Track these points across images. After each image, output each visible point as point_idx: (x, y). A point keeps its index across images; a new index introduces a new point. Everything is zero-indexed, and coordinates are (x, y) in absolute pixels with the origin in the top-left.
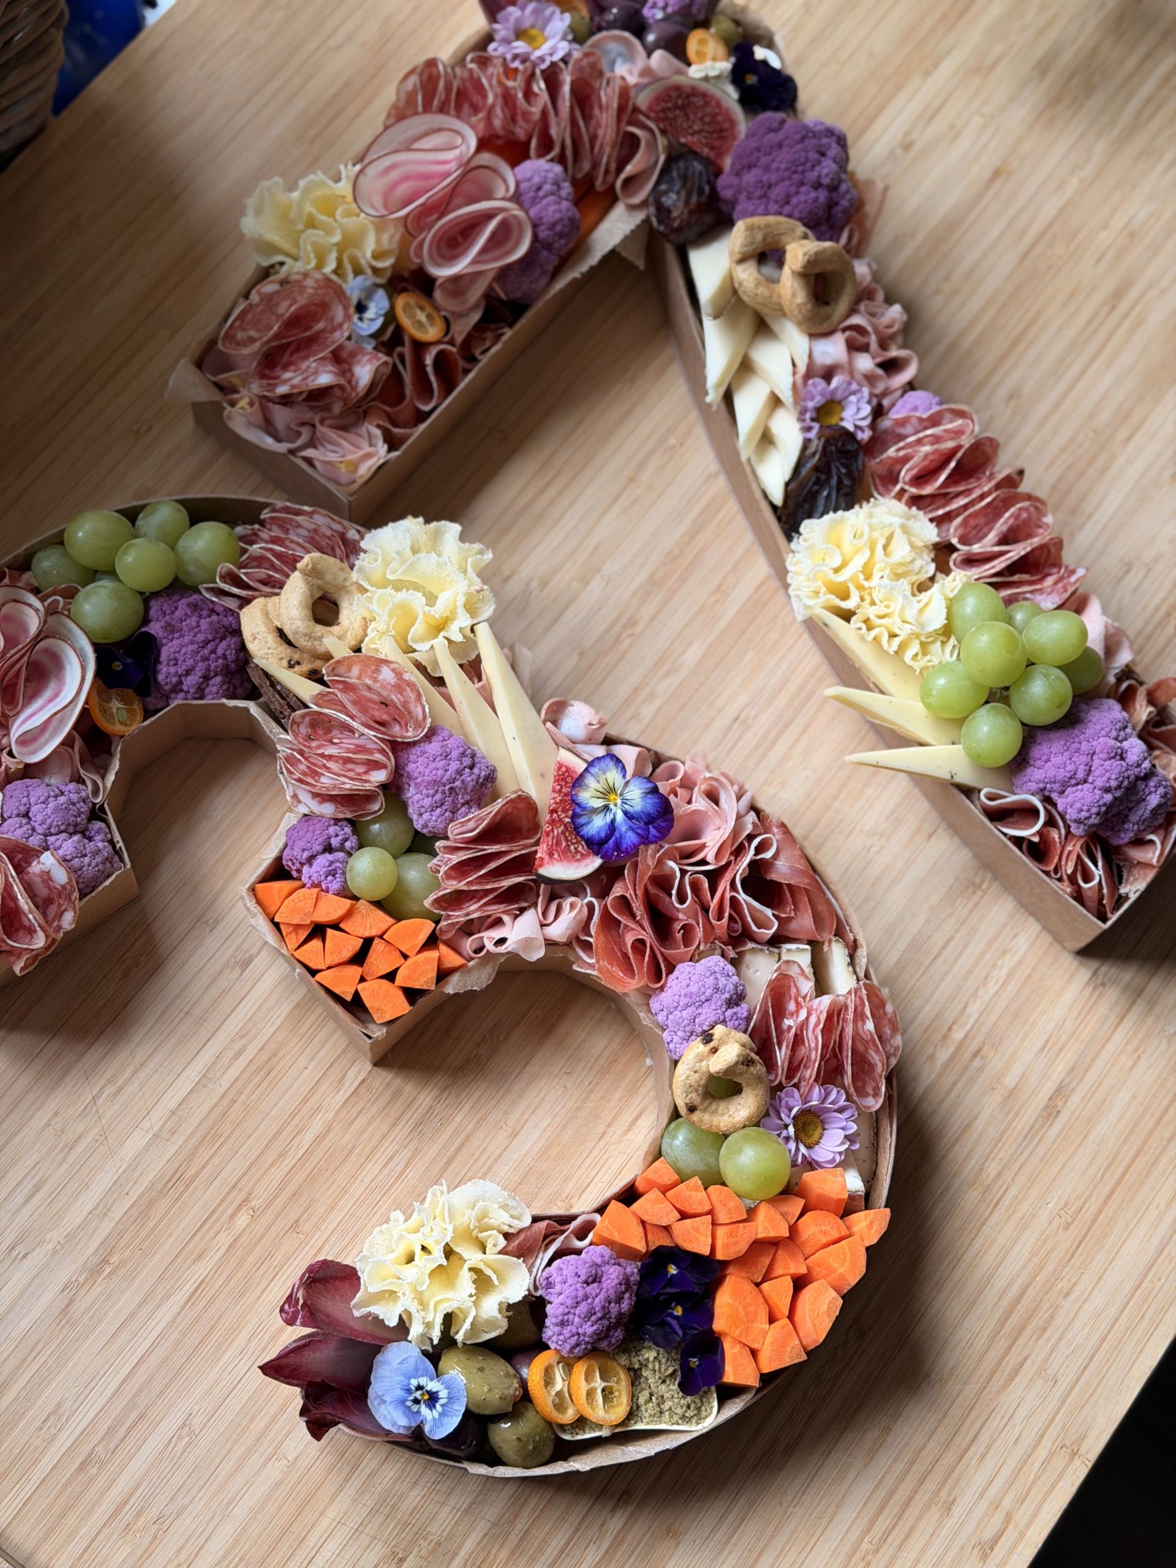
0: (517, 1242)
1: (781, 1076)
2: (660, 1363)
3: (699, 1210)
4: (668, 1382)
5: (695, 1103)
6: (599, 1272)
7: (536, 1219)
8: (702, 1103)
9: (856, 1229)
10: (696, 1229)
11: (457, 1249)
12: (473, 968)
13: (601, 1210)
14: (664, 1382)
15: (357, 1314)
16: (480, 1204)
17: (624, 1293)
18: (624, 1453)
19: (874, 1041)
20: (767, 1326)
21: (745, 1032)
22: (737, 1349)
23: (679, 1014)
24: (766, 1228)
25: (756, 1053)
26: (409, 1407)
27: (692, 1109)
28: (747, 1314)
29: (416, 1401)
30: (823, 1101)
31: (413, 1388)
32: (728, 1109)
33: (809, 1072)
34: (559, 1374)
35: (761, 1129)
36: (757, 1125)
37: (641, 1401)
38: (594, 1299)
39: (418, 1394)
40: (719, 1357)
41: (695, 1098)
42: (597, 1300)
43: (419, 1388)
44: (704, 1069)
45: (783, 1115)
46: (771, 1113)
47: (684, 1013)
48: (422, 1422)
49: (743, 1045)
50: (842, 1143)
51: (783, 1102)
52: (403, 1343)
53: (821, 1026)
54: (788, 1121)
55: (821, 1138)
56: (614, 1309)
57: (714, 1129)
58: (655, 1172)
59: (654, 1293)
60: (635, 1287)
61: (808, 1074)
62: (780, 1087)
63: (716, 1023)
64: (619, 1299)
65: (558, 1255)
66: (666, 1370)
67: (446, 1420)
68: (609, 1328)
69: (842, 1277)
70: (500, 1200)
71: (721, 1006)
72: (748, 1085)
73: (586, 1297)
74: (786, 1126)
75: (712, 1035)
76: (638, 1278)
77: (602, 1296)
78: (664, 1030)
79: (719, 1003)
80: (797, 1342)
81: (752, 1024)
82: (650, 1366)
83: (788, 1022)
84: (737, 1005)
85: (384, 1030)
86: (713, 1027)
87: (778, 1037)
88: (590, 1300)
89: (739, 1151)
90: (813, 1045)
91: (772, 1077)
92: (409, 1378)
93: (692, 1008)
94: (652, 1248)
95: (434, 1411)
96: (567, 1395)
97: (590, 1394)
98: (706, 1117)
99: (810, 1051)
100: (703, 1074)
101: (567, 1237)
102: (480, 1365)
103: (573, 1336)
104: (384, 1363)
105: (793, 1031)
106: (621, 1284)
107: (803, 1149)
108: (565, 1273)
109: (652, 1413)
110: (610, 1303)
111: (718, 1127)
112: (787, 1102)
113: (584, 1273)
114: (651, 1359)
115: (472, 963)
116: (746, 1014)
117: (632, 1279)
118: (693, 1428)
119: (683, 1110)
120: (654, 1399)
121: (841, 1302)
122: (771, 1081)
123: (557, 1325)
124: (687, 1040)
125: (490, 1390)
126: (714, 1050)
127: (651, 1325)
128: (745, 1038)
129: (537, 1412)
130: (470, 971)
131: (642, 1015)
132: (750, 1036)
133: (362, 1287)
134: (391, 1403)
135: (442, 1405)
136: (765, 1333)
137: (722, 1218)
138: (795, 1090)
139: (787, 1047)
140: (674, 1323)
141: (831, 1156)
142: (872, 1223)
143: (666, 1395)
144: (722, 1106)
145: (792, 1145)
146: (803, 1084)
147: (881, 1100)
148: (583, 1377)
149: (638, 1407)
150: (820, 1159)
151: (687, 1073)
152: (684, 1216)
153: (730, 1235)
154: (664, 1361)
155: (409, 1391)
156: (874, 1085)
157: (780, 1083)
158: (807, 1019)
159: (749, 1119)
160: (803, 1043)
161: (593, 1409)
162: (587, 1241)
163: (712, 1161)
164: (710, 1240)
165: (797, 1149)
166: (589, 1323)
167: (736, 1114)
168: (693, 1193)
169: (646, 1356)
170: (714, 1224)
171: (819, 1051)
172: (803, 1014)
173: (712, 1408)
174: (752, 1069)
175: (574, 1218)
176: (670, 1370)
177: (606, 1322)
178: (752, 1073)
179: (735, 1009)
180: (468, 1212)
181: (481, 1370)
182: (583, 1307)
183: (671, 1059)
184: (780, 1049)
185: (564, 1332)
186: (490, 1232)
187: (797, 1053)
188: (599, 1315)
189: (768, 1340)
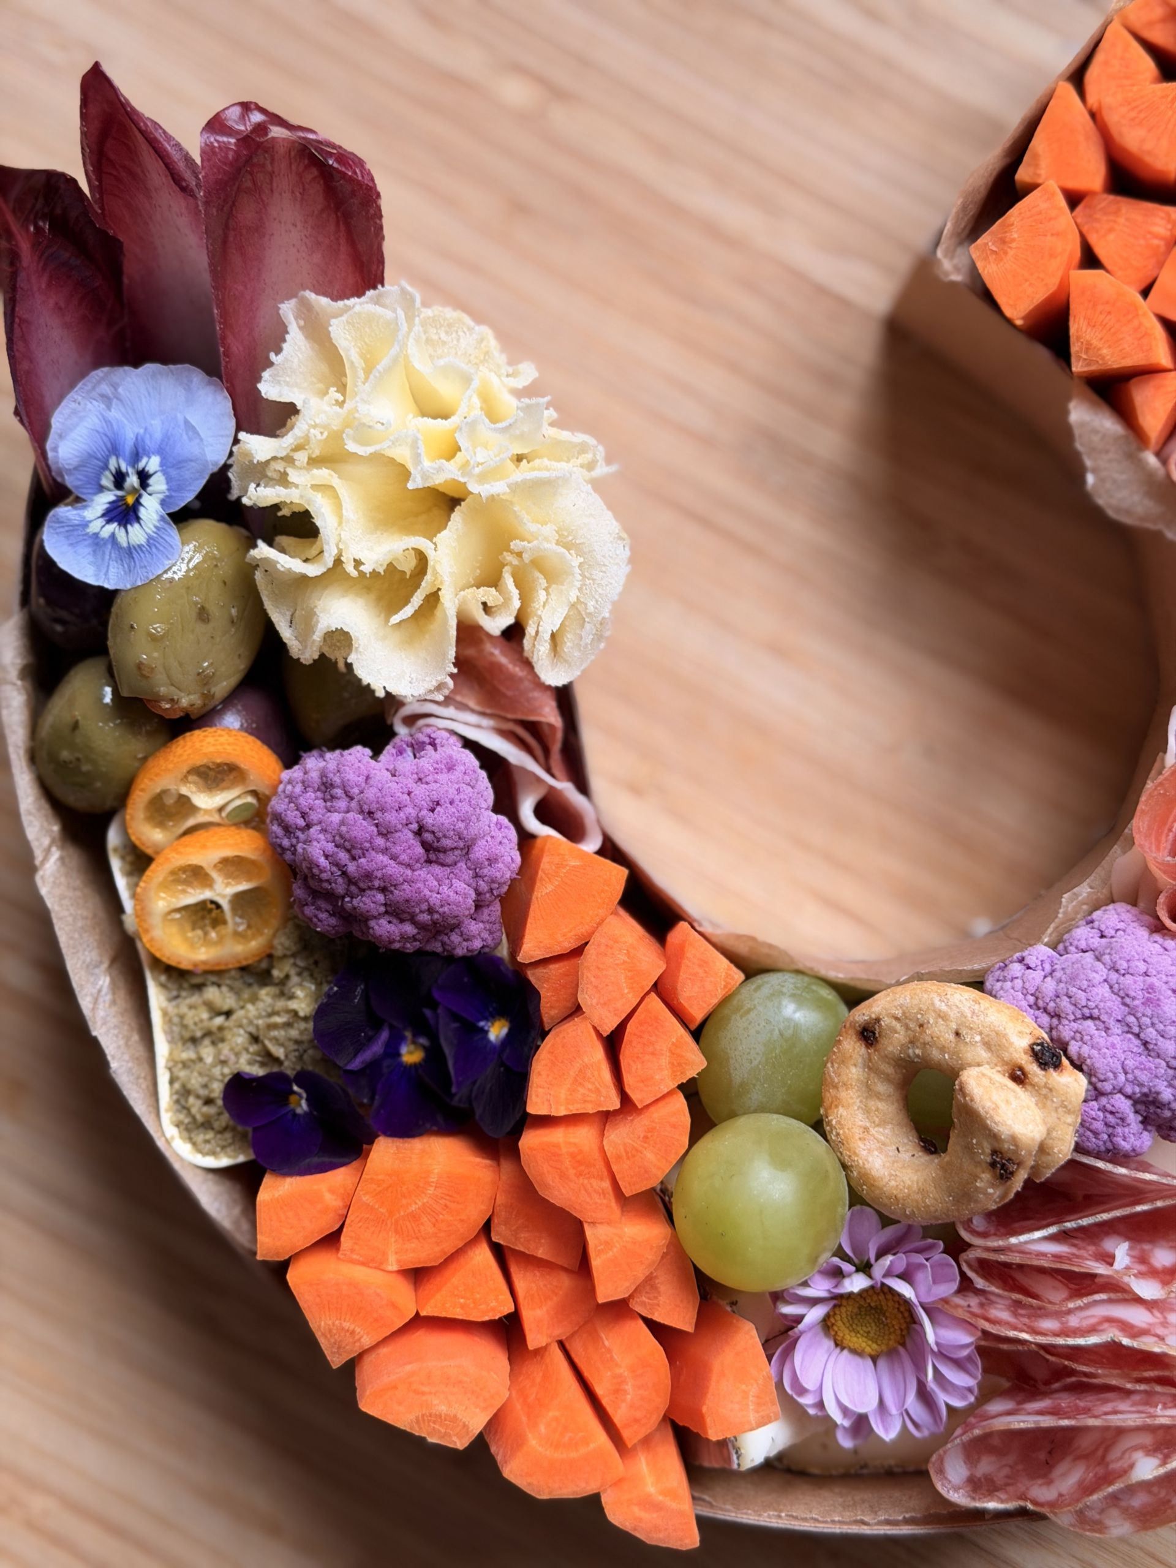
0: (503, 660)
1: (982, 1246)
2: (288, 1025)
3: (628, 1079)
4: (253, 1048)
5: (884, 1042)
6: (450, 858)
7: (564, 697)
8: (885, 1058)
9: (642, 1464)
10: (581, 1076)
11: (457, 516)
12: (1140, 465)
13: (611, 850)
14: (255, 1039)
15: (288, 310)
16: (575, 561)
17: (413, 921)
18: (89, 967)
19: (1107, 1478)
20: (395, 1268)
21: (1078, 1148)
22: (332, 1201)
23: (1097, 978)
24: (608, 1244)
25: (1029, 1183)
26: (106, 467)
27: (868, 1034)
28: (414, 1217)
29: (119, 479)
30: (943, 1354)
31: (141, 465)
32: (882, 1123)
33: (1005, 1315)
34: (230, 797)
35: (843, 1210)
36: (856, 1199)
37: (212, 993)
38: (385, 851)
39: (133, 480)
40: (315, 1160)
41: (895, 1040)
42: (383, 859)
43: (144, 477)
44: (969, 1054)
45: (888, 1260)
46: (890, 1232)
47: (1105, 990)
48: (78, 499)
49: (1043, 1149)
50: (845, 1411)
51: (919, 1259)
52: (232, 423)
53: (1126, 1341)
54: (879, 1269)
55: (854, 1352)
56: (371, 902)
57: (829, 1094)
58: (704, 963)
59: (436, 995)
60: (437, 947)
61: (1001, 1313)
62: (956, 1248)
63: (1090, 1074)
64: (397, 912)
65: (489, 760)
66: (276, 1040)
67: (85, 550)
68: (330, 896)
69: (519, 1442)
70: (591, 604)
71: (1136, 1082)
72: (944, 1168)
73: (385, 832)
74: (865, 1268)
75: (1057, 1066)
76: (460, 952)
77: (393, 869)
78: (1054, 948)
79: (1143, 1077)
80: (367, 1341)
81: (1100, 1164)
82: (281, 1004)
83: (1122, 1252)
84: (1145, 1122)
85: (957, 277)
86: (1078, 1067)
87: (1081, 1229)
88: (380, 841)
89: (780, 1162)
90: (1073, 1321)
91: (979, 1223)
92: (160, 451)
93: (1119, 1011)
94: (533, 976)
95: (101, 522)
96: (191, 822)
97: (197, 875)
98: (854, 1073)
99: (1059, 1315)
100: (956, 1053)
101: (539, 780)
102: (214, 610)
103: (304, 815)
104: (188, 389)
105: (1100, 1269)
106: (431, 911)
107: (815, 1315)
108: (443, 777)
109: (189, 1021)
110: (383, 890)
111: (837, 1102)
112: (921, 1266)
113: (441, 819)
114: (293, 1005)
115: (1151, 459)
116: (1125, 1146)
117: (455, 938)
118: (166, 1117)
119: (863, 1013)
120: (219, 1020)
121: (460, 1443)
122: (968, 1224)
123: (323, 774)
124: (1035, 1006)
125: (154, 639)
126: (1018, 1077)
127: (366, 996)
128: (1063, 1149)
129: (145, 759)
130: (1133, 458)
131: (1084, 890)
132: (1072, 1164)
133: (340, 304)
134: (108, 422)
135: (113, 536)
136: (375, 1263)
137: (619, 1136)
138: (955, 1286)
139: (1057, 1257)
140: (377, 1048)
141: (809, 1383)
142: (655, 1507)
143: (225, 1050)
144: (888, 1107)
145: (820, 1288)
146: (974, 1301)
147: (959, 1498)
148: (229, 853)
149: (199, 987)
150: (798, 1356)
151: (953, 1014)
152: (613, 1043)
153: (579, 1160)
154: (294, 1033)
155: (136, 457)
156: (1000, 1476)
157: (967, 1246)
158: (1138, 1300)
159: (865, 1177)
160: (1078, 1294)
161: (164, 886)
162: (532, 824)
163: (756, 1096)
164: (562, 1112)
165: (814, 1302)
166: (330, 847)
167: (873, 1145)
168: (664, 1061)
169: (299, 993)
170: (605, 1117)
171: (1061, 1341)
172: (1148, 1289)
173: (213, 1153)
174: (986, 1176)
175: (583, 787)
176: (279, 1052)
177: (340, 887)
178: (976, 1177)
179: (1133, 1119)
180: (549, 530)
181: (203, 615)
182: (362, 828)
183: (985, 972)
184: (1051, 1238)
185: (311, 794)
186: (515, 593)
187: (1050, 1282)
188: (352, 868)
189: (361, 1274)
